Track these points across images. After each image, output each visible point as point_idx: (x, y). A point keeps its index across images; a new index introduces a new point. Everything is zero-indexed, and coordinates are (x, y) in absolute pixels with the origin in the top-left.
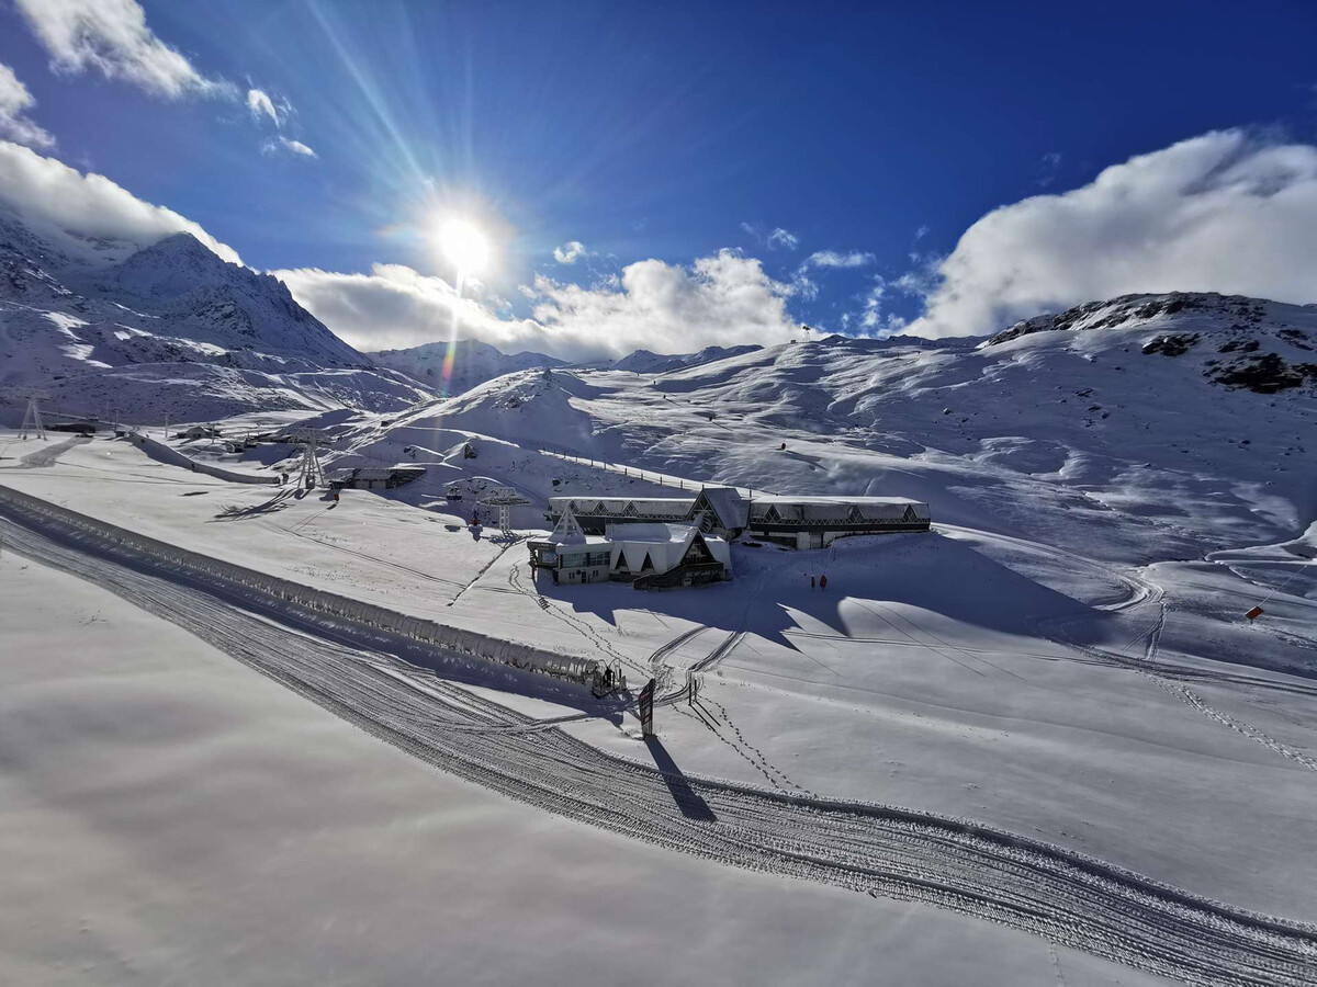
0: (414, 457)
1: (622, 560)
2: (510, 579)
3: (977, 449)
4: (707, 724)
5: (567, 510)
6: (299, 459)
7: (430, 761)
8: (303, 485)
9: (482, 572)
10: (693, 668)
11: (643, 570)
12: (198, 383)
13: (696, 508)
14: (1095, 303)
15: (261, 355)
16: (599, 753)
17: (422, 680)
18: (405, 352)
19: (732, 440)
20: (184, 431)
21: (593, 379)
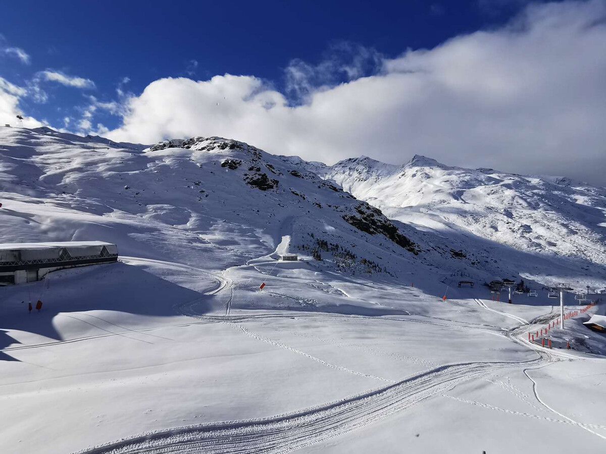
3: (145, 211)
14: (201, 138)
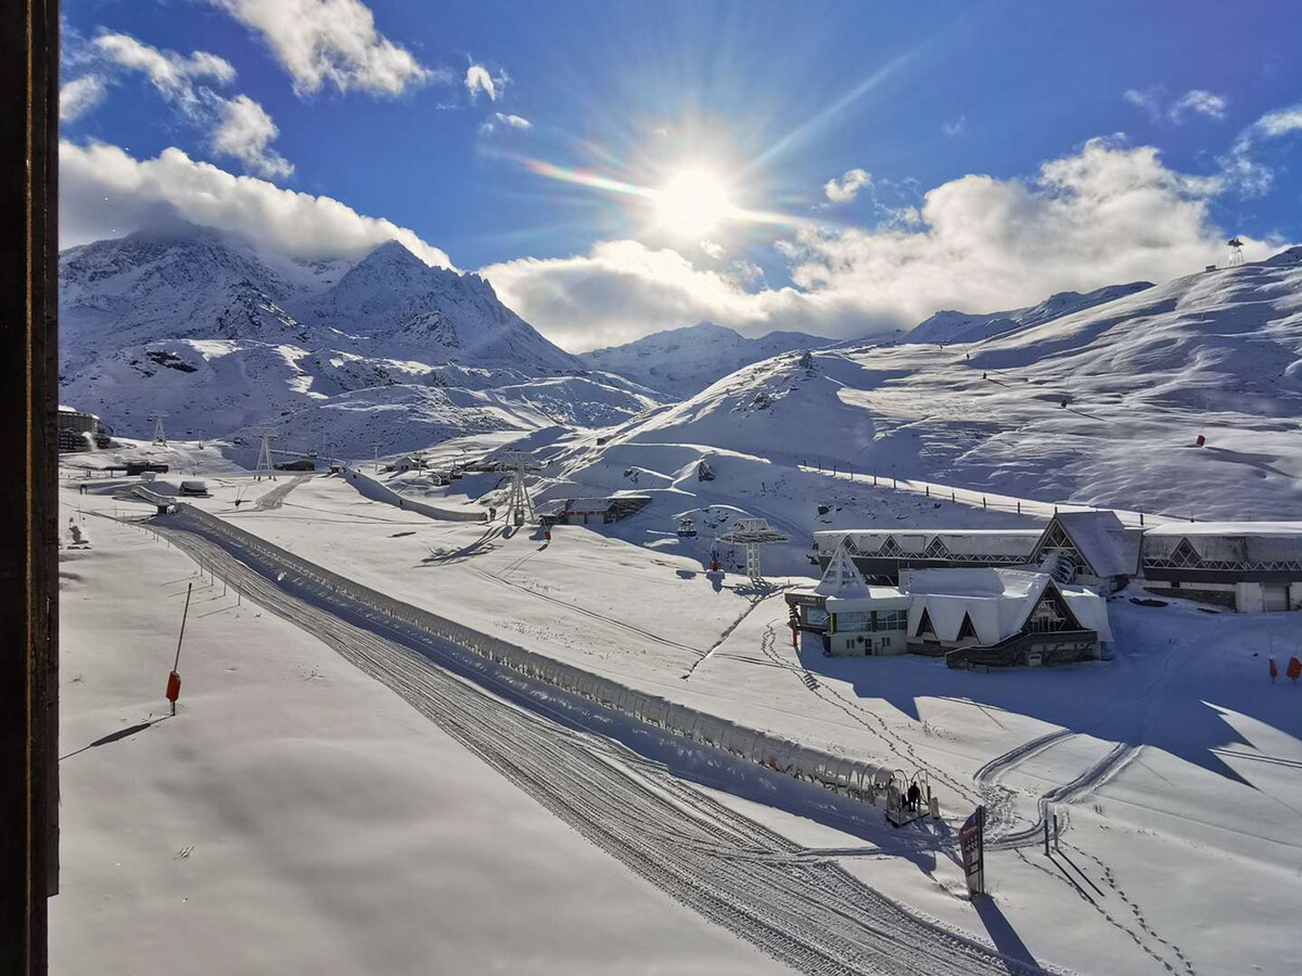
0: (634, 480)
1: (926, 623)
2: (764, 645)
4: (1079, 889)
5: (841, 550)
6: (509, 489)
7: (662, 887)
8: (511, 522)
9: (725, 634)
10: (1051, 794)
11: (960, 638)
12: (404, 407)
13: (1045, 545)
15: (465, 370)
16: (899, 910)
17: (652, 777)
18: (624, 348)
19: (1101, 435)
20: (393, 463)
21: (874, 360)
